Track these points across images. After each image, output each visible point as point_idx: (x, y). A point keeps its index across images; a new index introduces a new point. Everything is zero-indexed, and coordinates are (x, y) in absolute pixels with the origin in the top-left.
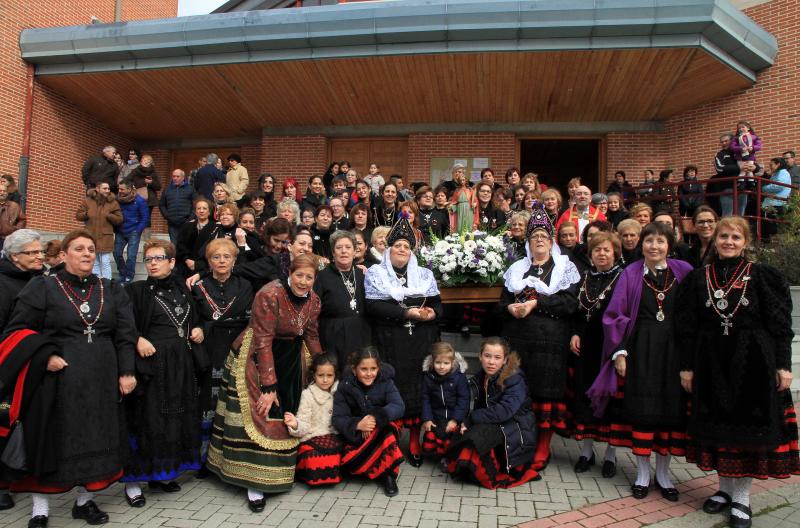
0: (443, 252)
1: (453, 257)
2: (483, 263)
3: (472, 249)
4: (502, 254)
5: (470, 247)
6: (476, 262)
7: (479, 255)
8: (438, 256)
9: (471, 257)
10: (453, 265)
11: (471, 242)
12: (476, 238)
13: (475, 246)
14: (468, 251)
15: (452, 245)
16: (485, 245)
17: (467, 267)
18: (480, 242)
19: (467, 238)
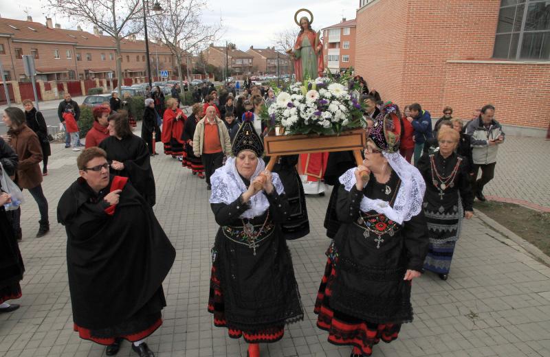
0: (285, 104)
1: (294, 110)
2: (326, 115)
3: (314, 99)
4: (346, 102)
5: (312, 97)
6: (318, 114)
7: (322, 105)
8: (280, 109)
9: (313, 109)
10: (295, 118)
11: (313, 91)
12: (319, 87)
13: (317, 96)
14: (310, 101)
15: (294, 96)
16: (328, 95)
17: (310, 120)
18: (322, 91)
19: (310, 87)
